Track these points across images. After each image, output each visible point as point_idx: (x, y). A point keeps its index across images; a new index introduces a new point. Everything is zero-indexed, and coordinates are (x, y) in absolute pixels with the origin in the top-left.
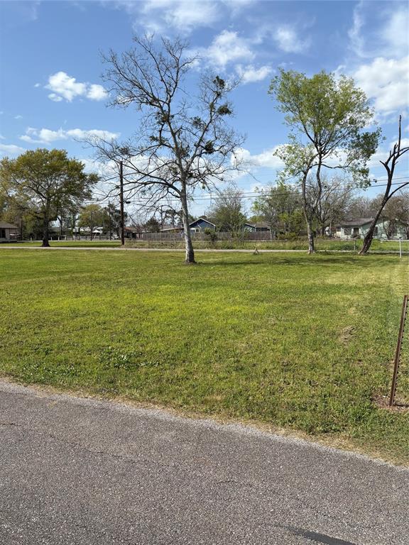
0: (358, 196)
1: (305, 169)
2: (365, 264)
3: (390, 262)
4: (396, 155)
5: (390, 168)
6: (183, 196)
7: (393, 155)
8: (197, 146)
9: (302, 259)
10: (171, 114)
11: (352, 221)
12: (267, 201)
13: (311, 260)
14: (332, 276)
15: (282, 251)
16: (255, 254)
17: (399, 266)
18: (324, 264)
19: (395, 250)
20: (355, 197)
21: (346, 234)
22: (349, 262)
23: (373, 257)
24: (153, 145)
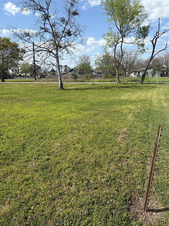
0: (140, 58)
1: (116, 44)
2: (141, 88)
3: (152, 87)
4: (157, 36)
5: (154, 43)
6: (57, 57)
7: (156, 36)
8: (63, 32)
9: (113, 87)
10: (49, 15)
11: (137, 69)
12: (101, 60)
13: (117, 87)
14: (125, 95)
15: (105, 83)
16: (93, 84)
17: (156, 89)
18: (122, 89)
19: (155, 82)
20: (139, 58)
21: (135, 75)
22: (134, 87)
23: (145, 85)
24: (42, 31)
